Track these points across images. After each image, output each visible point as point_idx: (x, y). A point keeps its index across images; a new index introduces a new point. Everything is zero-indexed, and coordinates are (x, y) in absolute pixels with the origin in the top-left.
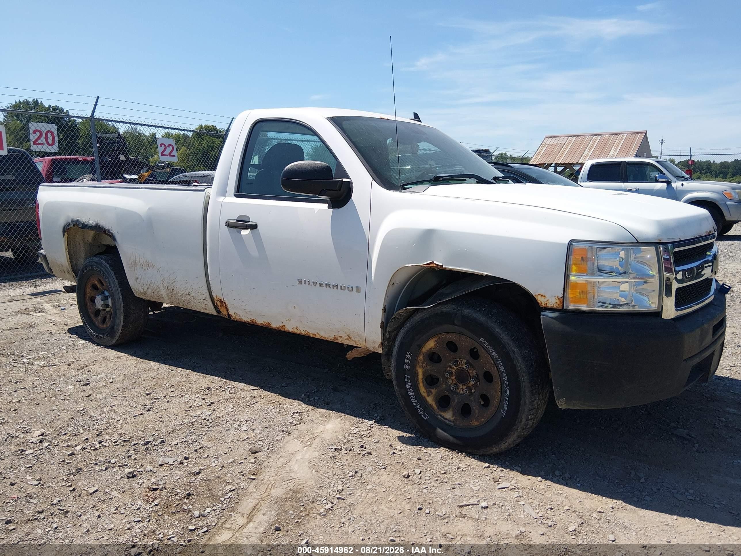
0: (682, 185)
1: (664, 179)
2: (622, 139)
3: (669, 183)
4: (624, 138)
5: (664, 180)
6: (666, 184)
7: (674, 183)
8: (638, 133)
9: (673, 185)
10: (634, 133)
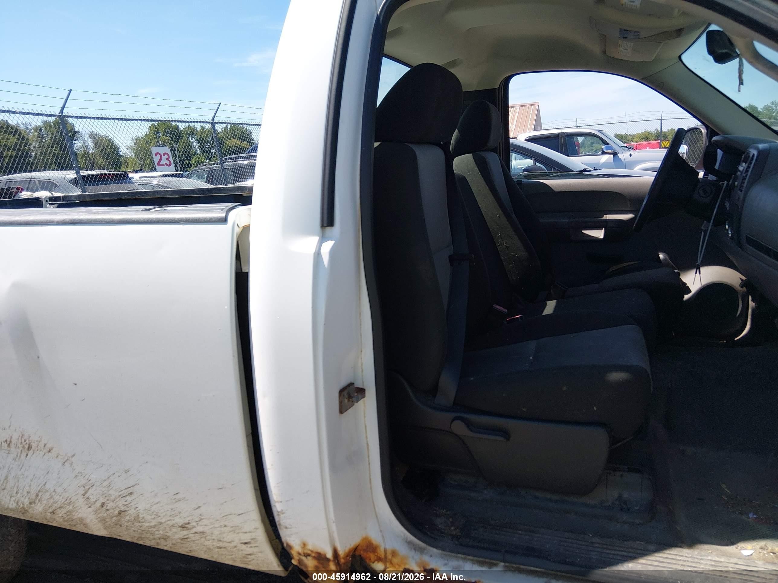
0: (631, 155)
1: (610, 149)
2: (516, 112)
3: (615, 154)
4: (518, 111)
5: (610, 151)
6: (612, 156)
7: (620, 153)
8: (530, 105)
9: (620, 156)
10: (526, 106)
